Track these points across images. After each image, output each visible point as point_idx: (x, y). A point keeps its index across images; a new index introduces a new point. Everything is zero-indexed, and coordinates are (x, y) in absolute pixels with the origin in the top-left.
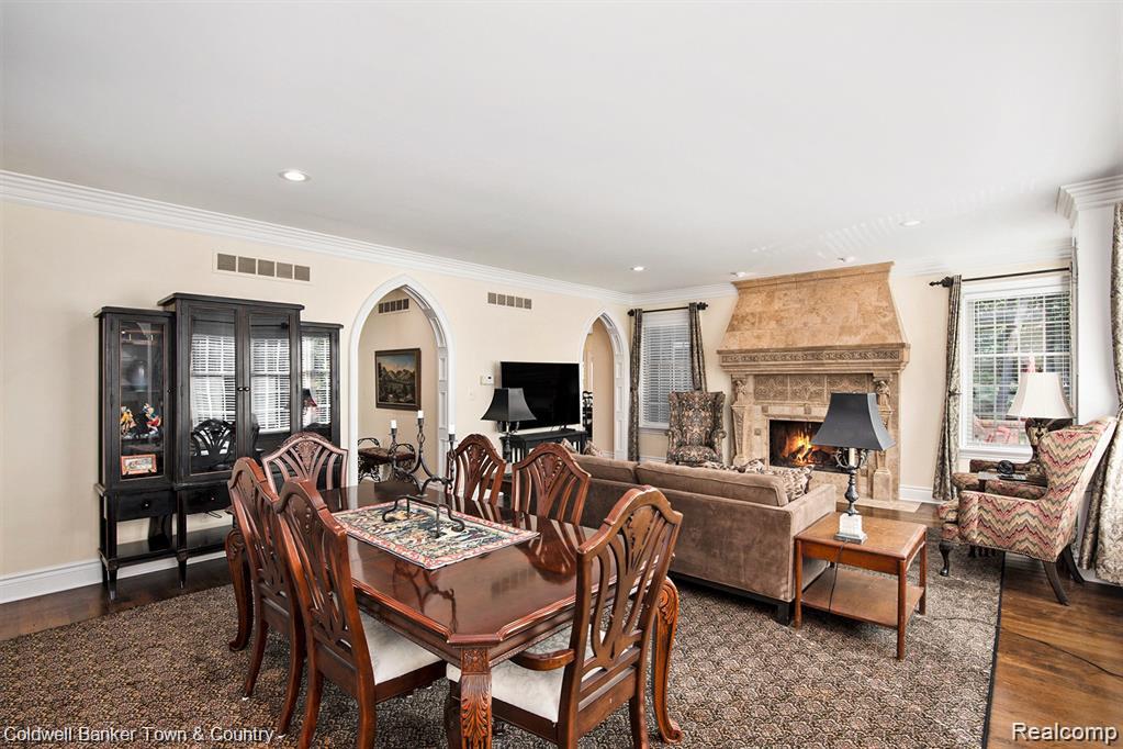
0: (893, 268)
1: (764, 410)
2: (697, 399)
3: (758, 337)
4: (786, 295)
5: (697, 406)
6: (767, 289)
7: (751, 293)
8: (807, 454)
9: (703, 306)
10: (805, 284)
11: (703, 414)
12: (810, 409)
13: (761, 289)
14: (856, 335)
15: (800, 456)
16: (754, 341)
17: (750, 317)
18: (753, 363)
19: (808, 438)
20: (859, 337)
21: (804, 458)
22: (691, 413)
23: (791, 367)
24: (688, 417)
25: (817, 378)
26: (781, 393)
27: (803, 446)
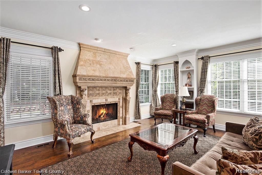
0: (129, 56)
1: (91, 101)
2: (64, 100)
3: (94, 70)
4: (100, 55)
5: (65, 104)
6: (94, 51)
7: (86, 51)
8: (104, 115)
9: (60, 50)
10: (107, 53)
11: (68, 107)
12: (107, 99)
13: (91, 50)
14: (124, 74)
15: (102, 116)
16: (93, 72)
17: (88, 61)
18: (93, 81)
19: (104, 109)
20: (125, 75)
21: (103, 117)
22: (63, 108)
23: (106, 84)
24: (62, 110)
25: (110, 88)
26: (99, 94)
27: (103, 113)
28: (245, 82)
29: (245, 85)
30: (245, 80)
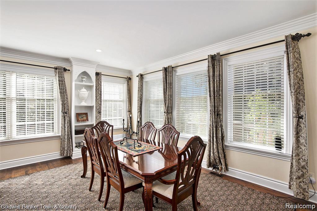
28: (13, 100)
29: (13, 104)
30: (13, 99)
